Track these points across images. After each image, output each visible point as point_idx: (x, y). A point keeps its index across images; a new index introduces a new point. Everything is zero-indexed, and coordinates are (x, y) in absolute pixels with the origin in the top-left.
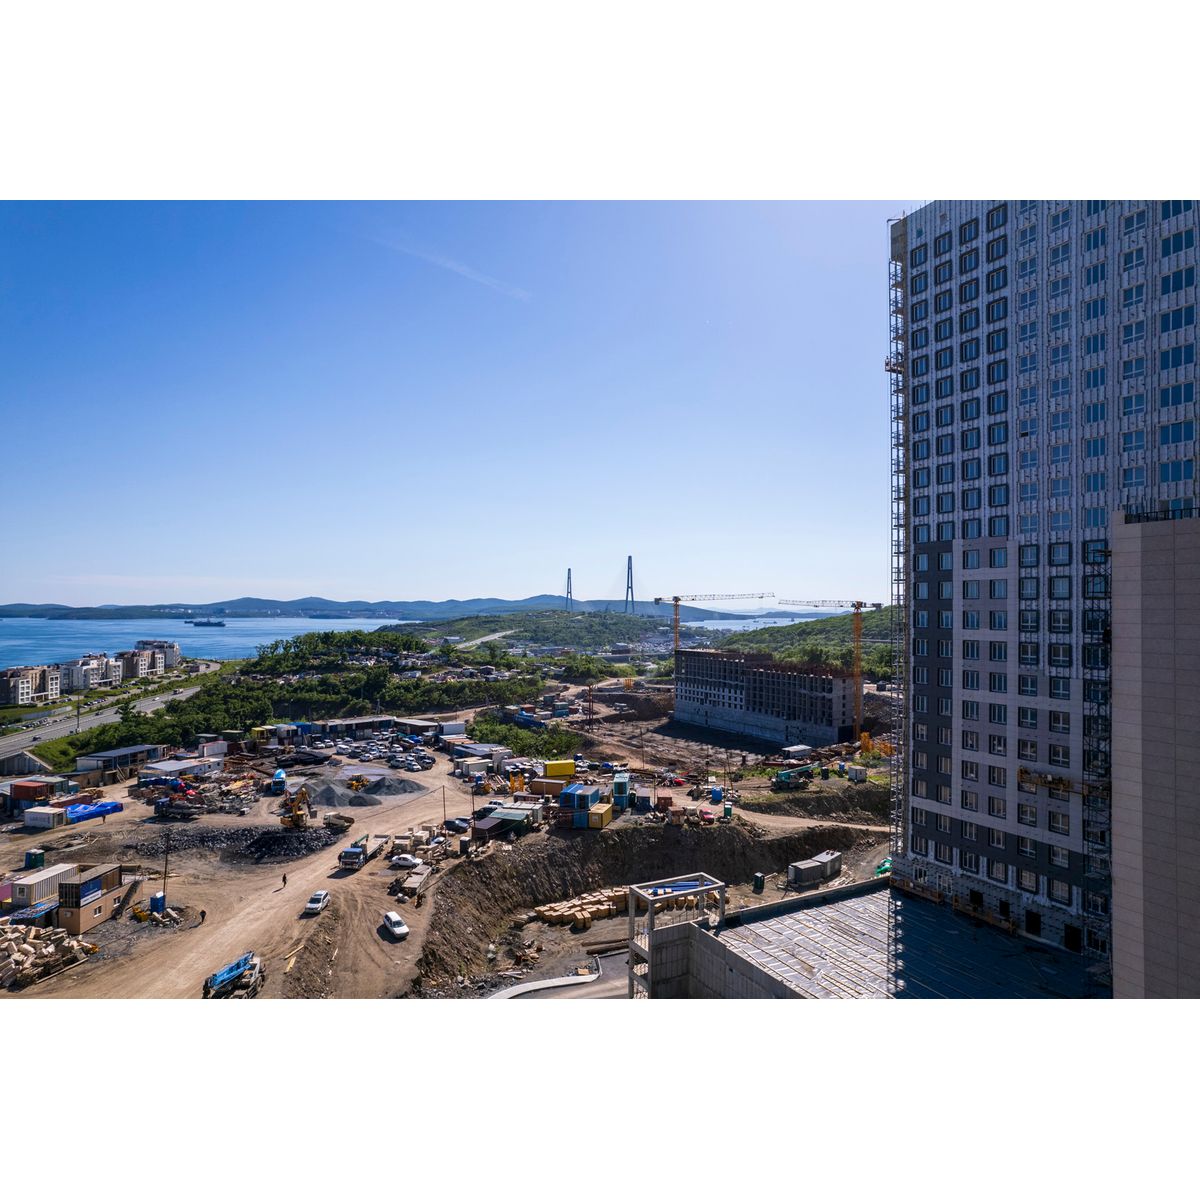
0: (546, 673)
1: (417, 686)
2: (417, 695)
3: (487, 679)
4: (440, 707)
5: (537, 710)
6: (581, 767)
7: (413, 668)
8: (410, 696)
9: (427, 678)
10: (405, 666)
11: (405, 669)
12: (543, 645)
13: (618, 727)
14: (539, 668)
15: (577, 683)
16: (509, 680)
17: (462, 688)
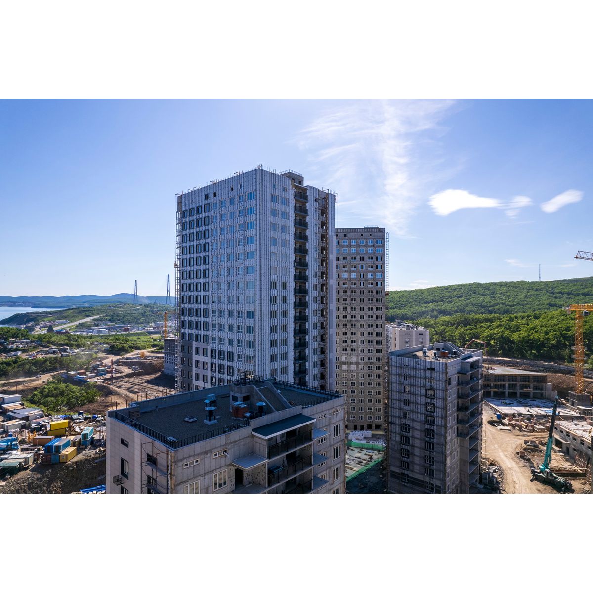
0: (99, 350)
1: (15, 362)
2: (15, 367)
3: (62, 356)
4: (29, 373)
5: (88, 373)
6: (80, 419)
7: (17, 350)
8: (10, 368)
9: (24, 356)
10: (11, 349)
11: (11, 350)
12: (116, 324)
13: (132, 379)
14: (97, 346)
15: (116, 354)
16: (75, 355)
17: (46, 361)
